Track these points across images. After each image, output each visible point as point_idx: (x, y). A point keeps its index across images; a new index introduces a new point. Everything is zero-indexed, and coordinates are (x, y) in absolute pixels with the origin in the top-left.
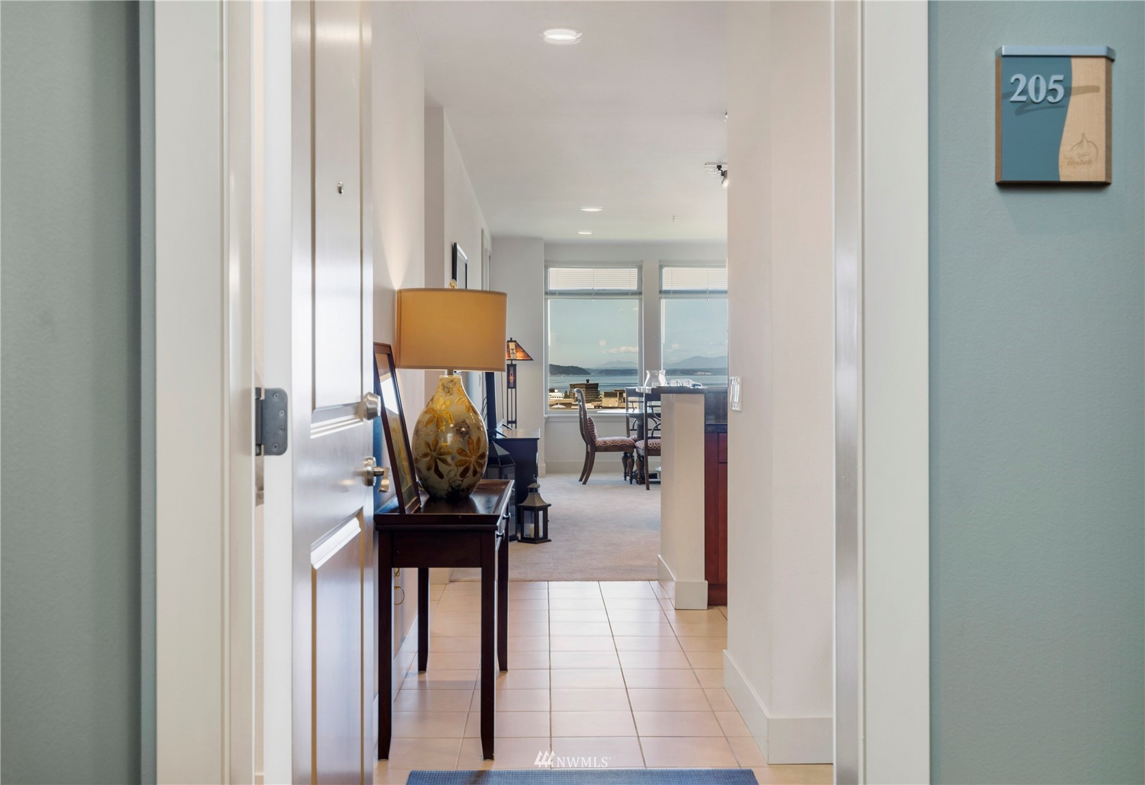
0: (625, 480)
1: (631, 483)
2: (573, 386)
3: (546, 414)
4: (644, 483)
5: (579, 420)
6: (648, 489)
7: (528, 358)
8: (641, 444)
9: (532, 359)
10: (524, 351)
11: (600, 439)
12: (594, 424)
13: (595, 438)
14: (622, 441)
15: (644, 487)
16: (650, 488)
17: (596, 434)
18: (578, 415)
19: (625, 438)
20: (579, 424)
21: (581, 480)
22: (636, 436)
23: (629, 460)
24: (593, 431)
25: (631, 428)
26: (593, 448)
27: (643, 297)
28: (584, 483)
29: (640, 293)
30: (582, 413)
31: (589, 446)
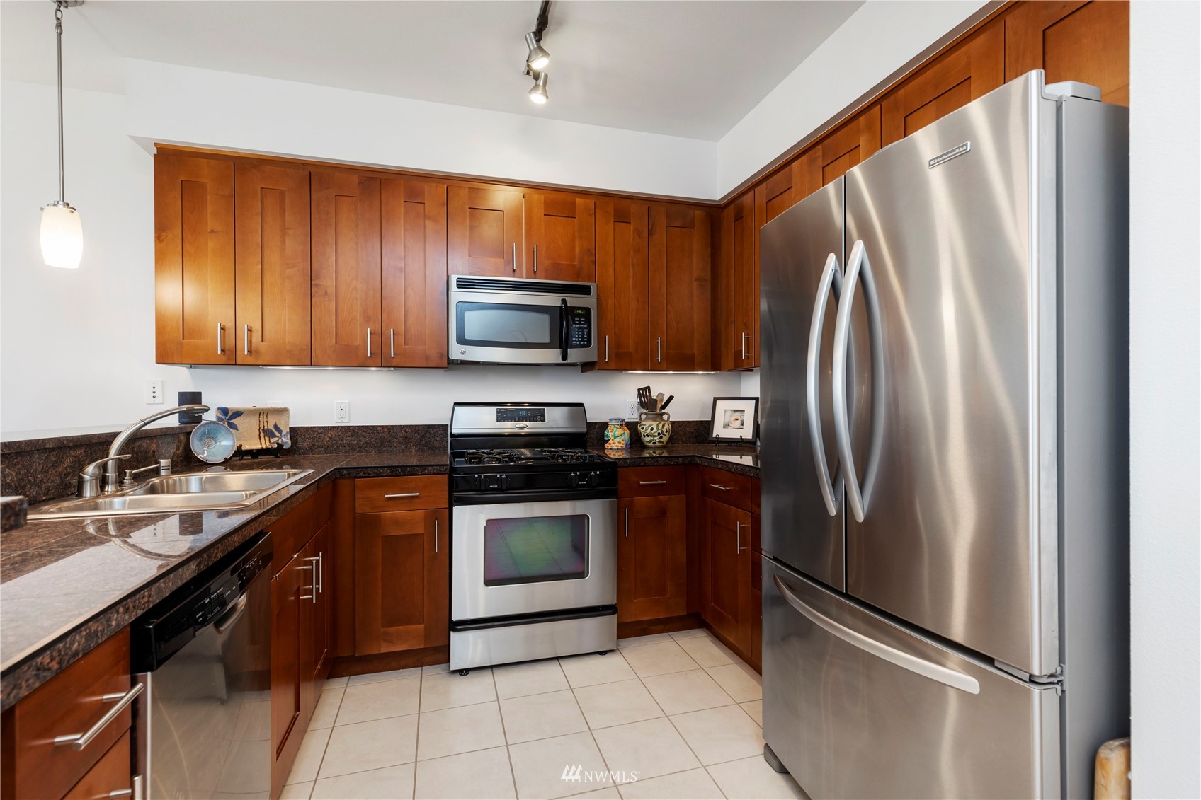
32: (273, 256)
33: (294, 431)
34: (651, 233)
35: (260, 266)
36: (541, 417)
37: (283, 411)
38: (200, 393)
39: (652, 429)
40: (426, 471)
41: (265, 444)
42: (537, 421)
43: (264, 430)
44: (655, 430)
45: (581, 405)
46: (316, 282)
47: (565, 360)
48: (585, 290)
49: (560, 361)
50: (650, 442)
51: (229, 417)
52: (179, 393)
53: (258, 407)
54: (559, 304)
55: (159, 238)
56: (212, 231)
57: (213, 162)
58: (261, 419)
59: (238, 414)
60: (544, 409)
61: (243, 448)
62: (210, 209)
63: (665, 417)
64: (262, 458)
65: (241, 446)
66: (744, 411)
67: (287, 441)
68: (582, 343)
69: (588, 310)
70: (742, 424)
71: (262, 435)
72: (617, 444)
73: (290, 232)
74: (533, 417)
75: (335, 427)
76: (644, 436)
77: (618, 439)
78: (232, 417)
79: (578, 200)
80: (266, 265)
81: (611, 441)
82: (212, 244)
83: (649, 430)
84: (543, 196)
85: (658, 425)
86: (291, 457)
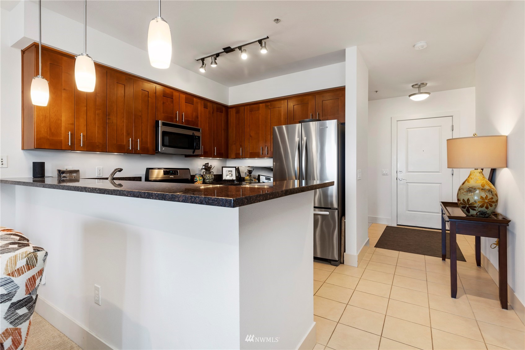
32: (91, 104)
34: (213, 113)
35: (86, 108)
36: (177, 173)
37: (78, 172)
38: (44, 163)
39: (210, 177)
42: (176, 175)
44: (211, 177)
45: (188, 169)
46: (108, 117)
47: (194, 154)
48: (198, 130)
49: (192, 154)
50: (208, 181)
51: (60, 173)
52: (33, 162)
54: (191, 134)
56: (64, 89)
57: (65, 58)
59: (63, 172)
60: (178, 171)
62: (63, 79)
63: (212, 173)
66: (232, 171)
68: (198, 148)
69: (199, 137)
70: (232, 175)
72: (200, 182)
74: (175, 173)
76: (207, 179)
77: (200, 181)
79: (194, 99)
80: (88, 108)
81: (198, 182)
83: (209, 177)
84: (185, 96)
85: (211, 176)
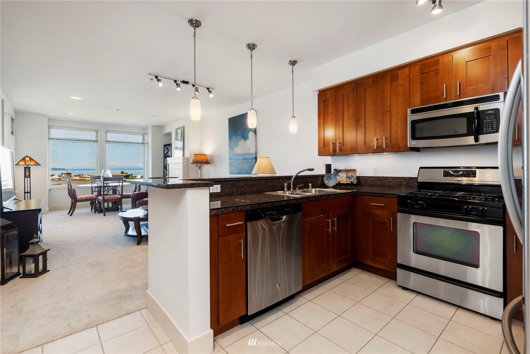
0: (92, 211)
1: (95, 213)
2: (62, 174)
3: (49, 187)
4: (102, 212)
5: (67, 189)
6: (105, 215)
7: (37, 164)
8: (100, 198)
9: (40, 165)
10: (35, 161)
11: (79, 197)
12: (76, 190)
13: (77, 197)
14: (91, 197)
15: (102, 214)
16: (106, 215)
17: (77, 195)
18: (67, 187)
19: (91, 195)
20: (67, 190)
21: (69, 214)
22: (97, 194)
23: (94, 204)
24: (76, 194)
25: (94, 191)
26: (75, 201)
27: (98, 142)
28: (71, 215)
29: (97, 141)
30: (69, 187)
31: (73, 200)
32: (346, 118)
33: (358, 178)
35: (342, 121)
36: (474, 175)
37: (354, 170)
38: (331, 164)
40: (388, 196)
41: (349, 181)
42: (470, 177)
43: (348, 177)
46: (359, 123)
47: (478, 142)
49: (474, 143)
51: (337, 171)
53: (347, 169)
54: (471, 110)
55: (319, 119)
56: (330, 113)
57: (331, 91)
58: (347, 173)
59: (340, 171)
60: (476, 171)
61: (341, 183)
62: (330, 106)
64: (348, 187)
65: (340, 182)
67: (355, 182)
68: (492, 131)
69: (497, 110)
71: (347, 178)
73: (351, 107)
74: (467, 175)
75: (372, 177)
78: (338, 172)
79: (493, 44)
80: (344, 121)
82: (330, 117)
84: (466, 51)
86: (358, 187)
